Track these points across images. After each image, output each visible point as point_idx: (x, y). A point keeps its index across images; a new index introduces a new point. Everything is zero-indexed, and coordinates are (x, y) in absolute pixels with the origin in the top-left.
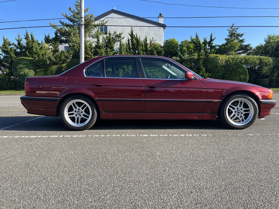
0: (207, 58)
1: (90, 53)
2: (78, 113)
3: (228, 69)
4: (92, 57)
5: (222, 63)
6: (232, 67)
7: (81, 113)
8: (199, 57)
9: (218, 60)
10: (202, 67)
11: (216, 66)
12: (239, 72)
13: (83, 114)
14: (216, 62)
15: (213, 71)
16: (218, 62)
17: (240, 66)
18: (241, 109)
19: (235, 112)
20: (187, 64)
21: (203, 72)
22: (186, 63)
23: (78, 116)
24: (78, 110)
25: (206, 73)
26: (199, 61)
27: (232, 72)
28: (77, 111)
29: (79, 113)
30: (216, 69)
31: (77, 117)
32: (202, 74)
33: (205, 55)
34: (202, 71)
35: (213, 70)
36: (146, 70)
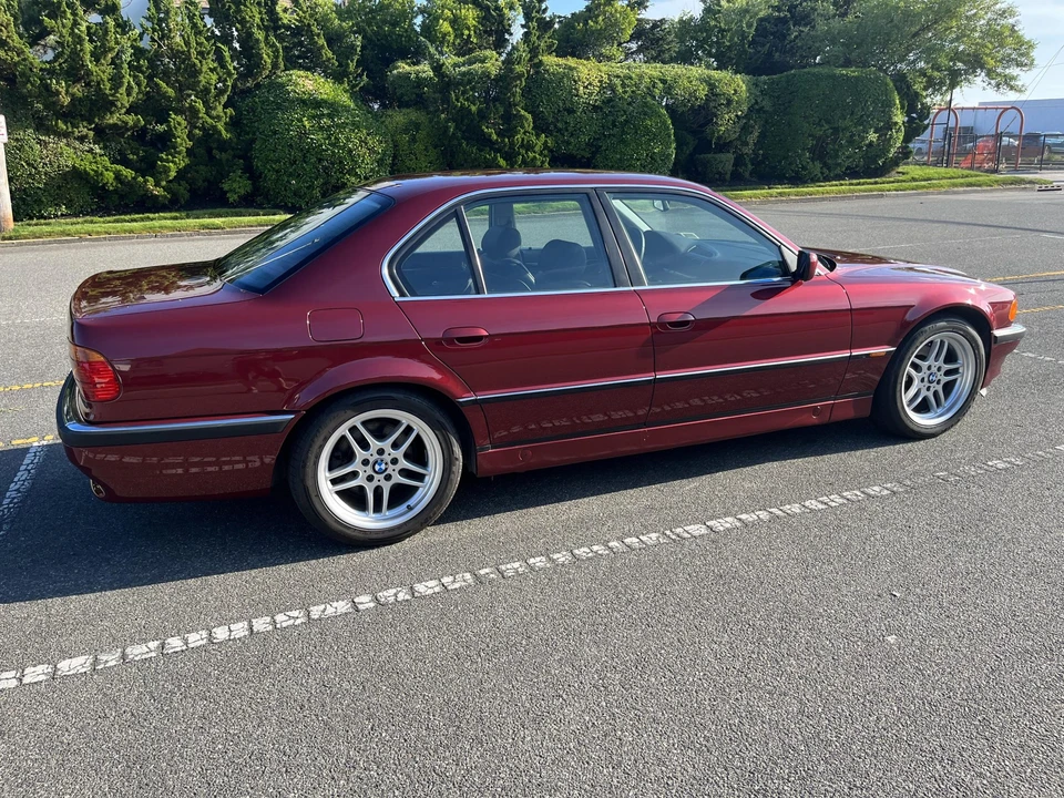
0: (537, 73)
1: (16, 37)
2: (377, 468)
3: (611, 118)
4: (24, 60)
5: (590, 94)
6: (625, 112)
7: (391, 467)
8: (512, 70)
9: (575, 81)
10: (523, 112)
11: (568, 105)
12: (647, 131)
13: (398, 467)
14: (570, 92)
15: (560, 125)
16: (575, 89)
17: (651, 108)
18: (939, 369)
19: (923, 380)
20: (467, 99)
21: (525, 133)
22: (464, 93)
23: (379, 480)
24: (376, 456)
25: (538, 136)
26: (509, 84)
27: (623, 132)
28: (372, 460)
29: (383, 467)
30: (570, 119)
31: (375, 483)
32: (523, 139)
33: (530, 60)
34: (523, 127)
35: (558, 121)
36: (300, 120)
